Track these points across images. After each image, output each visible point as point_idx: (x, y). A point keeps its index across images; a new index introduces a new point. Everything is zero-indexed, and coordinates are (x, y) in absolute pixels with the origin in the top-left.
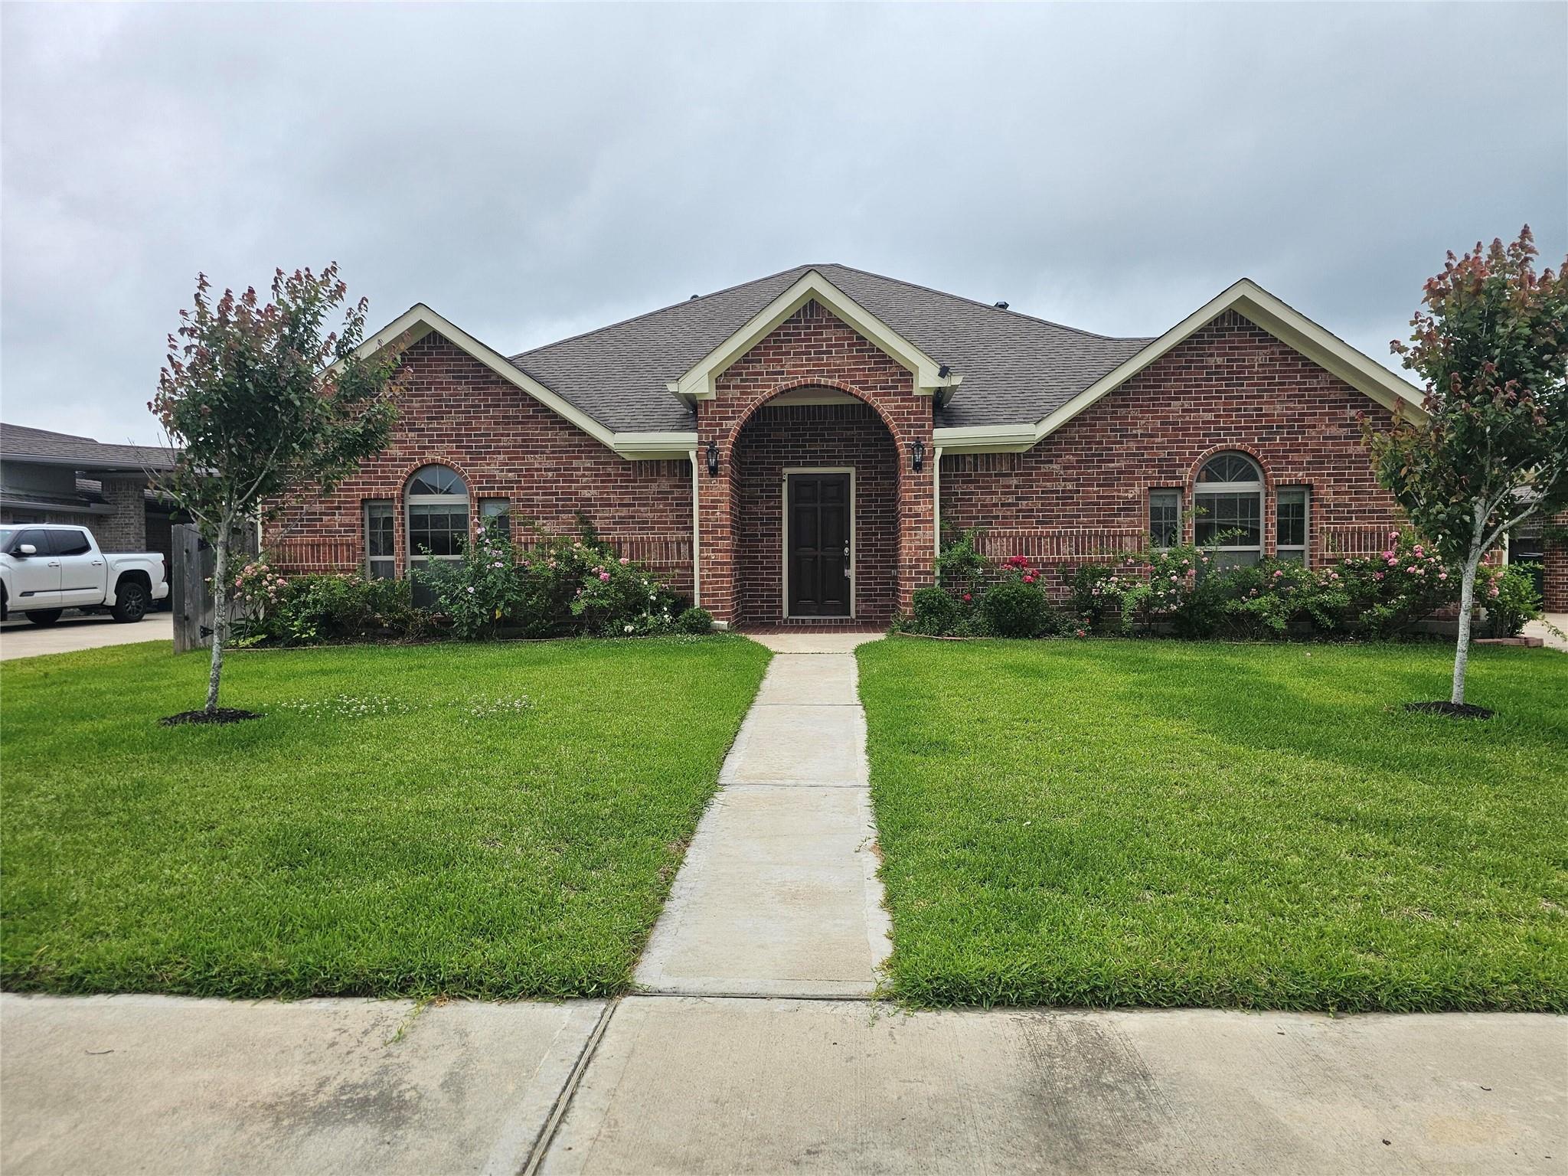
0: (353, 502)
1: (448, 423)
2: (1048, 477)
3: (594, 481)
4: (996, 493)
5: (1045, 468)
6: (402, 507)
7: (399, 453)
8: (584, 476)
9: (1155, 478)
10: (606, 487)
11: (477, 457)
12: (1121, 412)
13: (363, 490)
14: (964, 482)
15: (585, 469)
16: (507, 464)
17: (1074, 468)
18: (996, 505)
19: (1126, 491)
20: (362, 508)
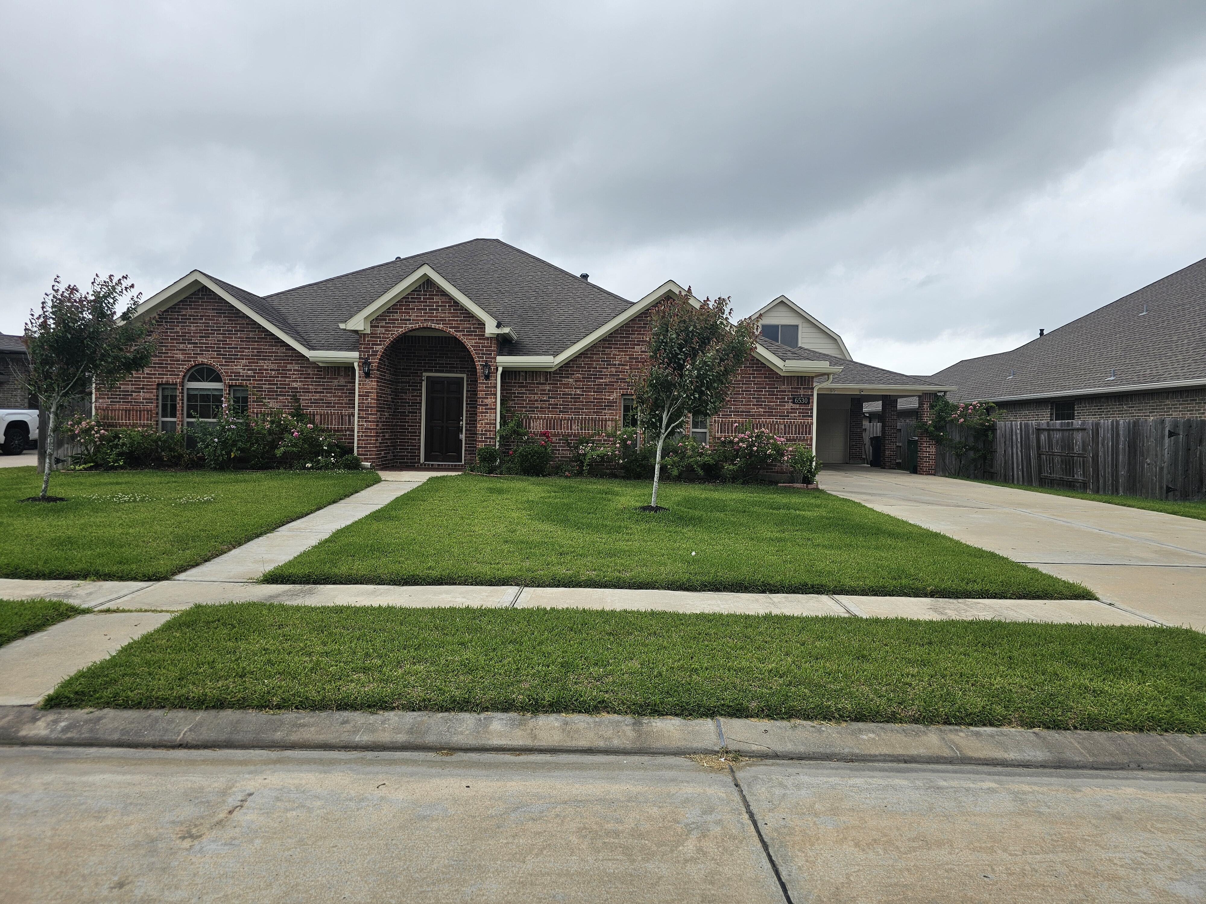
0: (152, 385)
1: (211, 340)
2: (567, 385)
3: (300, 378)
4: (537, 394)
5: (565, 381)
6: (182, 389)
7: (181, 357)
8: (294, 374)
9: (625, 389)
10: (307, 381)
11: (229, 361)
12: (607, 351)
13: (158, 378)
14: (519, 387)
15: (295, 370)
16: (247, 366)
17: (580, 381)
18: (537, 401)
19: (609, 396)
20: (157, 389)
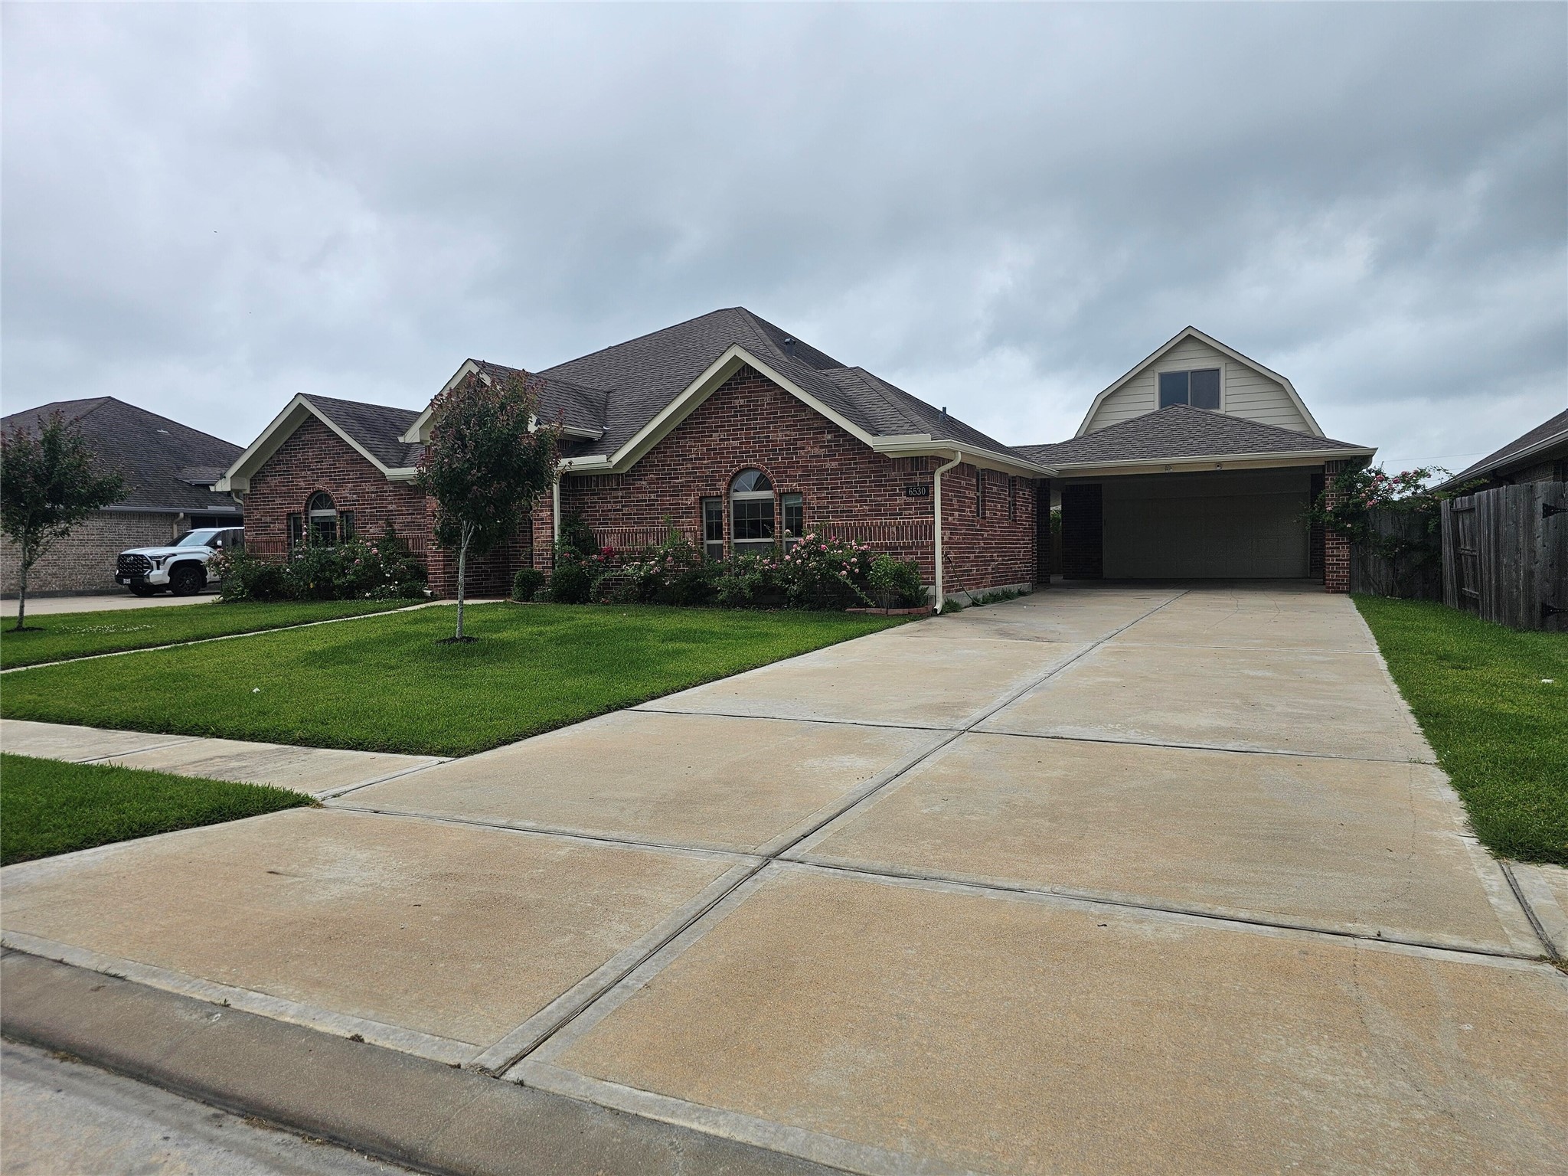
0: (283, 516)
2: (640, 490)
4: (610, 502)
5: (638, 484)
6: (306, 518)
7: (303, 484)
11: (339, 485)
12: (682, 442)
13: (288, 508)
14: (591, 495)
16: (353, 490)
17: (654, 483)
19: (686, 499)
